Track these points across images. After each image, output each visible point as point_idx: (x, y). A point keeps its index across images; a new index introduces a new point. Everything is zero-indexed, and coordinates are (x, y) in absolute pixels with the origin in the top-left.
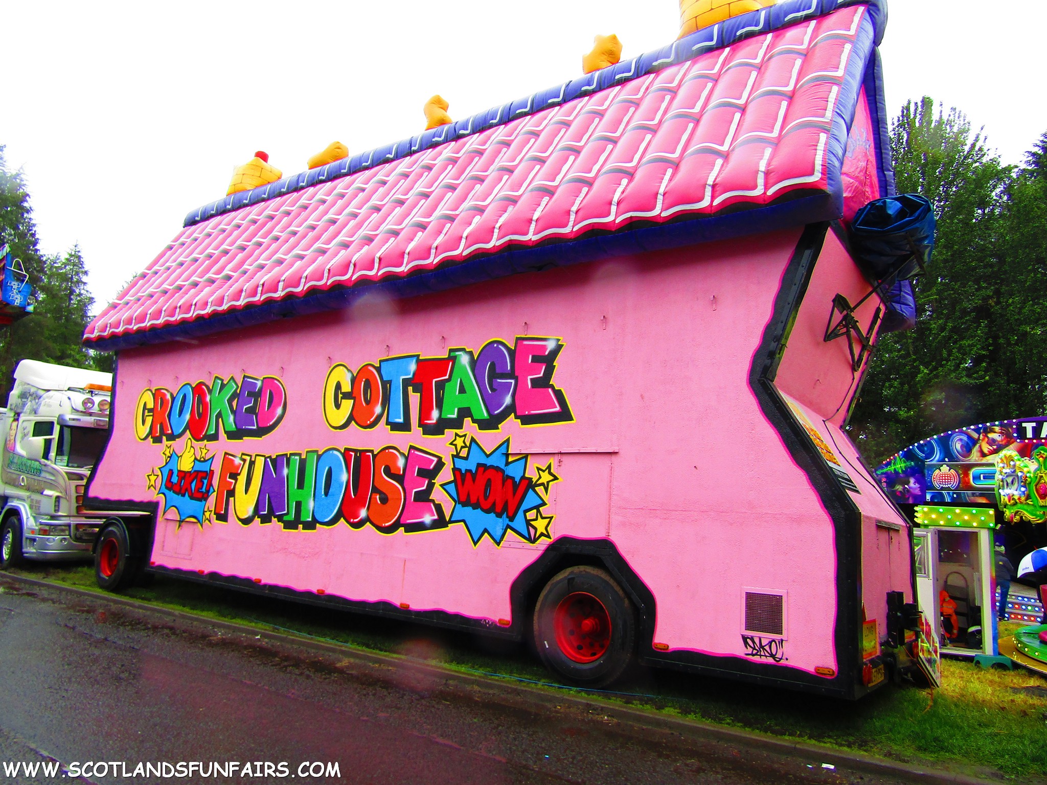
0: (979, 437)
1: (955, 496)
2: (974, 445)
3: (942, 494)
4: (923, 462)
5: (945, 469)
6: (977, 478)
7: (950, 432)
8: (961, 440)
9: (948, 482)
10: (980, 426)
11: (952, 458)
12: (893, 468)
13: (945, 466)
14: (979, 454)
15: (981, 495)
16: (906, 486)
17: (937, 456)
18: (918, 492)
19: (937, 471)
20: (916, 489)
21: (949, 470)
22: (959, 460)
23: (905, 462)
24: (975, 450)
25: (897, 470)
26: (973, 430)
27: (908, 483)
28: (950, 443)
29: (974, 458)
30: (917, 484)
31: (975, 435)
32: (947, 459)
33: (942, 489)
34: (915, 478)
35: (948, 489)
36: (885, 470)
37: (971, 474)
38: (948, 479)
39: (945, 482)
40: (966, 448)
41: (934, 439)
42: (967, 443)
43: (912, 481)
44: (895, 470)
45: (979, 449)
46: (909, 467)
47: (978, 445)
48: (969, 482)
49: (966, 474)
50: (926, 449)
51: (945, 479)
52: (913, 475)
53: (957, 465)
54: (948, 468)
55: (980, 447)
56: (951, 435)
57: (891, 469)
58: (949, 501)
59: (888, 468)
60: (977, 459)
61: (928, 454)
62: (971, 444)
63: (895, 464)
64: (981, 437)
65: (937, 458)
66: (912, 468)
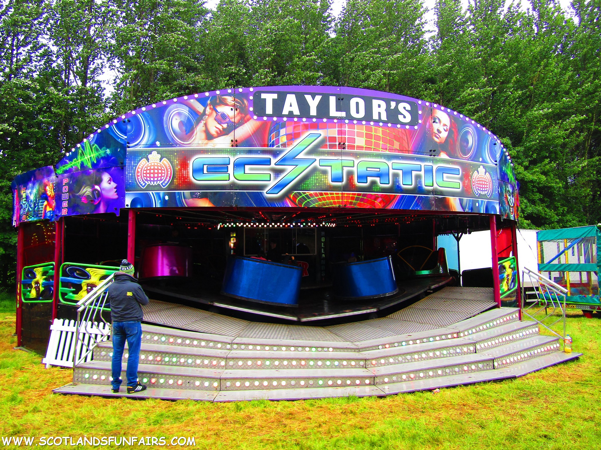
0: (205, 111)
1: (167, 198)
2: (198, 122)
3: (148, 195)
4: (124, 147)
5: (155, 157)
6: (198, 171)
7: (164, 103)
8: (179, 114)
9: (158, 177)
10: (207, 94)
11: (167, 141)
12: (80, 161)
13: (154, 153)
14: (203, 135)
15: (204, 196)
16: (97, 187)
17: (146, 138)
18: (113, 195)
19: (144, 161)
20: (110, 190)
21: (161, 160)
22: (174, 144)
23: (97, 150)
24: (200, 129)
25: (85, 164)
26: (197, 99)
27: (99, 182)
28: (165, 118)
29: (196, 142)
30: (112, 183)
31: (200, 108)
32: (158, 143)
33: (149, 188)
34: (111, 175)
35: (159, 187)
36: (67, 167)
37: (192, 163)
38: (158, 173)
39: (154, 177)
40: (186, 127)
41: (142, 112)
42: (188, 118)
43: (106, 177)
44: (82, 164)
45: (204, 128)
46: (103, 158)
47: (203, 122)
48: (188, 177)
49: (184, 165)
50: (129, 127)
51: (154, 173)
52: (106, 169)
53: (172, 152)
54: (159, 156)
55: (206, 124)
56: (166, 107)
57: (76, 163)
58: (158, 206)
59: (73, 163)
60: (200, 142)
61: (132, 135)
62: (193, 121)
63: (82, 154)
64: (208, 111)
65: (144, 142)
66: (106, 158)
